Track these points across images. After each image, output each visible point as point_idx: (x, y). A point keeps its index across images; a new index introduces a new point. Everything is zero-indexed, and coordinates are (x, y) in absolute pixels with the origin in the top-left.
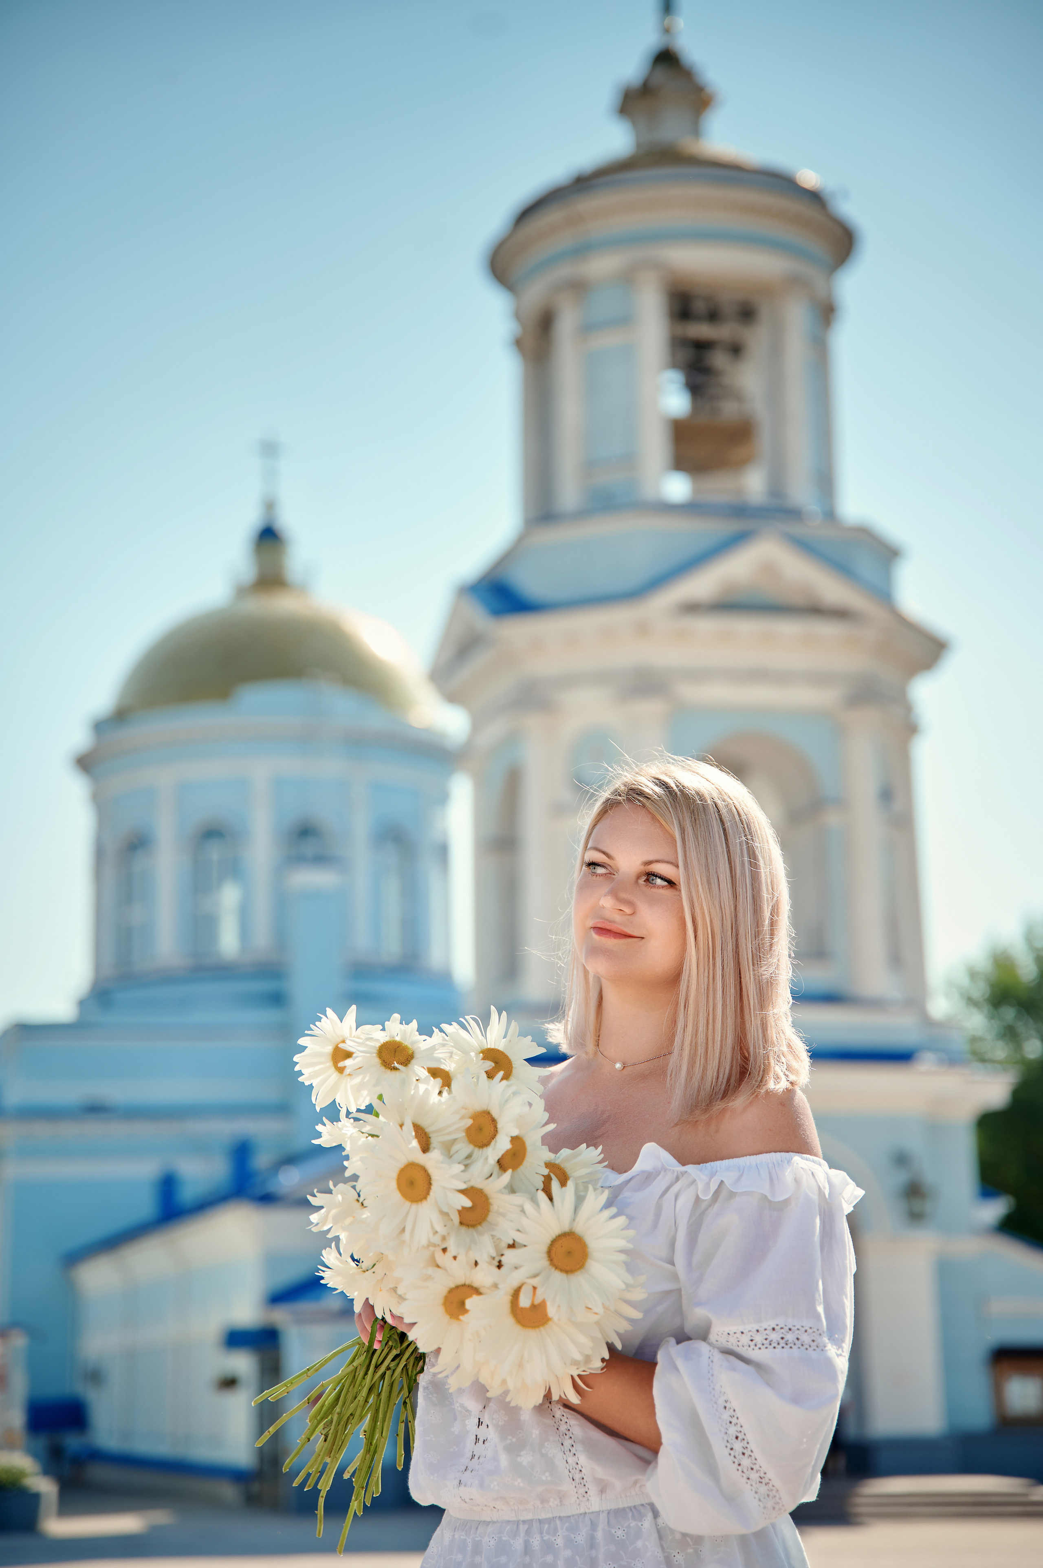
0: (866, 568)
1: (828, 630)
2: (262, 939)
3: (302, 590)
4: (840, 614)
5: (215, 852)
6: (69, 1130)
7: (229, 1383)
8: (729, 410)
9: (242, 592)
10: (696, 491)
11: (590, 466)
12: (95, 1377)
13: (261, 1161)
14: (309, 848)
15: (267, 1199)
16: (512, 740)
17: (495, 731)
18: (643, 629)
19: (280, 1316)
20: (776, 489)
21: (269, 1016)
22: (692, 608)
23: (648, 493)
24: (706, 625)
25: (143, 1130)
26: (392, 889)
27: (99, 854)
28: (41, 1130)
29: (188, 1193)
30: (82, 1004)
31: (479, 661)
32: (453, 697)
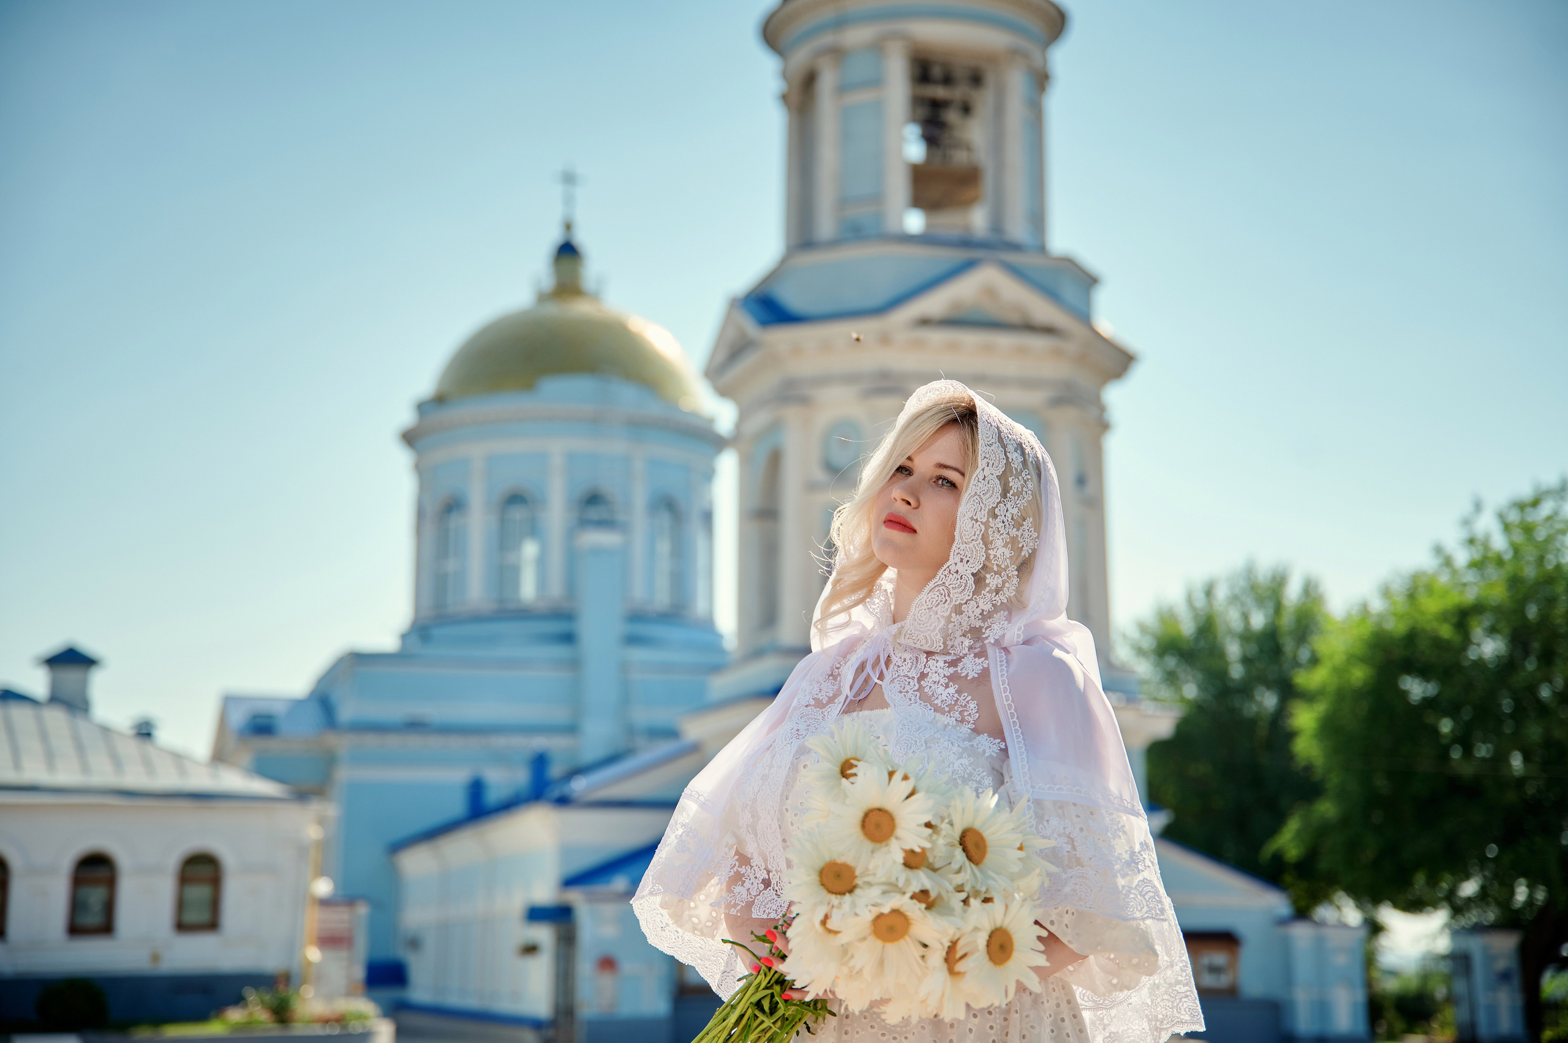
0: (1070, 292)
1: (1038, 343)
2: (556, 590)
3: (595, 297)
4: (1048, 330)
5: (517, 513)
6: (393, 741)
7: (530, 949)
8: (960, 157)
9: (543, 298)
10: (928, 226)
11: (843, 202)
12: (414, 943)
13: (555, 771)
14: (594, 513)
15: (563, 801)
16: (775, 427)
17: (760, 419)
18: (885, 340)
19: (575, 897)
20: (997, 224)
21: (560, 651)
22: (925, 322)
23: (891, 226)
24: (938, 337)
25: (455, 743)
26: (664, 547)
27: (420, 514)
28: (371, 741)
29: (493, 796)
30: (404, 637)
31: (749, 361)
32: (724, 392)
